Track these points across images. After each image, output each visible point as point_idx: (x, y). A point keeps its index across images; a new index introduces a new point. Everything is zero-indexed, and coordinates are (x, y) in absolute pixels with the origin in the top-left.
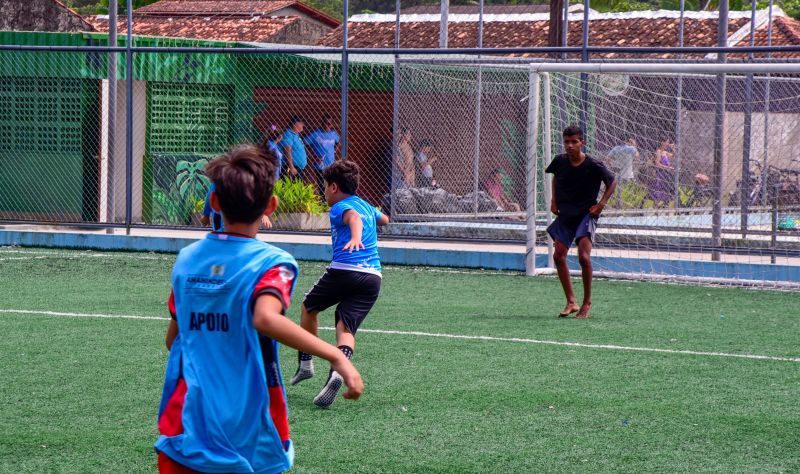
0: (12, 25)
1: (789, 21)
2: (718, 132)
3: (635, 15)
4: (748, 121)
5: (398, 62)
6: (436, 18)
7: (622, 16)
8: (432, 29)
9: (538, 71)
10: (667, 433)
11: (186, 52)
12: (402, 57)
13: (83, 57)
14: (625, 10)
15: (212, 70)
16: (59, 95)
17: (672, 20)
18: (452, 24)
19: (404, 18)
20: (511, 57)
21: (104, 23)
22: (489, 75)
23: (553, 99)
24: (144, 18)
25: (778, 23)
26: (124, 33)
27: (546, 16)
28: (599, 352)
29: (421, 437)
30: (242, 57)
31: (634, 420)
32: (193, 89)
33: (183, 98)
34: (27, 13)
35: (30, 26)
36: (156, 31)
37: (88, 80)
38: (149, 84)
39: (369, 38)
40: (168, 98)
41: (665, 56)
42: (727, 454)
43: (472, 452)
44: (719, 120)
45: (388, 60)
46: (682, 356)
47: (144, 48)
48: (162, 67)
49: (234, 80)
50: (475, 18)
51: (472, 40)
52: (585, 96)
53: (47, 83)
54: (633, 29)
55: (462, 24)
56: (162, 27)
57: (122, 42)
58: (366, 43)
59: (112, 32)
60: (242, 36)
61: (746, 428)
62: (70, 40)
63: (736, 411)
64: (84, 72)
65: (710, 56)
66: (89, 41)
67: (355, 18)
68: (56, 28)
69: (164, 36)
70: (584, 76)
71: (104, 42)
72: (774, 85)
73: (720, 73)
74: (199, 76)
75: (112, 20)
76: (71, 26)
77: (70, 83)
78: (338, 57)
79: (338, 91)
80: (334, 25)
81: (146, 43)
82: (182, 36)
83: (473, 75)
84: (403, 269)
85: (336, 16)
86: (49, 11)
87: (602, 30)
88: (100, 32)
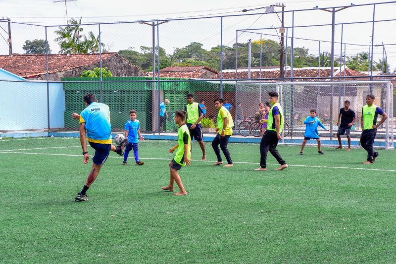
0: (125, 75)
1: (349, 70)
2: (331, 102)
3: (304, 68)
4: (340, 99)
5: (237, 83)
6: (247, 70)
7: (301, 69)
8: (246, 74)
9: (279, 85)
10: (322, 191)
11: (174, 81)
12: (238, 81)
13: (146, 83)
14: (301, 67)
15: (182, 87)
16: (139, 95)
17: (315, 70)
18: (251, 72)
19: (238, 71)
20: (269, 81)
21: (151, 74)
22: (264, 87)
23: (283, 93)
24: (162, 72)
25: (346, 70)
26: (157, 77)
27: (279, 69)
28: (300, 167)
29: (248, 194)
30: (191, 83)
31: (312, 188)
32: (177, 92)
33: (174, 95)
34: (129, 72)
35: (130, 75)
36: (166, 76)
37: (147, 91)
38: (164, 91)
39: (227, 77)
40: (170, 95)
41: (313, 80)
42: (340, 198)
43: (264, 198)
44: (332, 98)
45: (234, 82)
46: (324, 168)
47: (163, 81)
48: (168, 86)
49: (189, 90)
50: (259, 70)
51: (257, 77)
52: (292, 92)
53: (135, 91)
54: (304, 72)
55: (254, 72)
56: (167, 75)
57: (156, 79)
58: (227, 78)
59: (153, 76)
60: (190, 77)
61: (345, 189)
62: (142, 79)
63: (341, 184)
64: (146, 88)
65: (327, 80)
66: (147, 79)
67: (223, 71)
68: (138, 76)
69: (168, 77)
70: (292, 86)
71: (151, 79)
72: (346, 88)
73: (331, 85)
74: (179, 89)
75: (153, 73)
76: (142, 75)
77: (142, 91)
78: (219, 82)
79: (219, 92)
80: (217, 73)
81: (163, 79)
82: (173, 77)
83: (258, 87)
84: (240, 144)
85: (217, 71)
86: (135, 71)
87: (295, 73)
88: (150, 77)
